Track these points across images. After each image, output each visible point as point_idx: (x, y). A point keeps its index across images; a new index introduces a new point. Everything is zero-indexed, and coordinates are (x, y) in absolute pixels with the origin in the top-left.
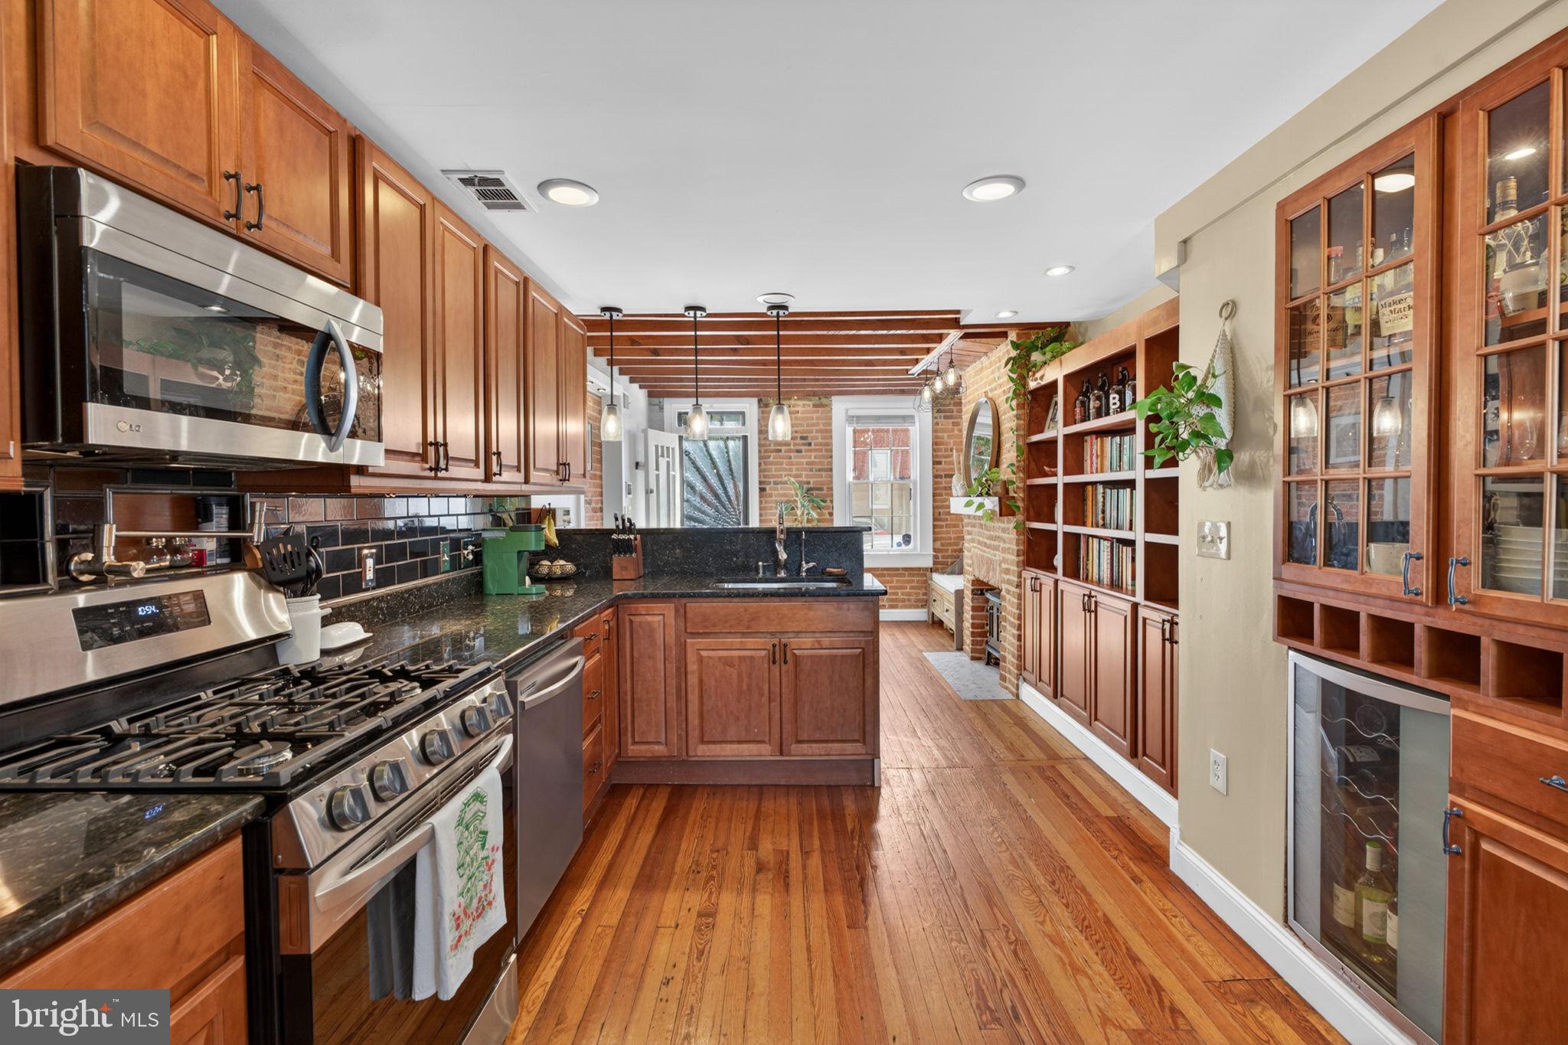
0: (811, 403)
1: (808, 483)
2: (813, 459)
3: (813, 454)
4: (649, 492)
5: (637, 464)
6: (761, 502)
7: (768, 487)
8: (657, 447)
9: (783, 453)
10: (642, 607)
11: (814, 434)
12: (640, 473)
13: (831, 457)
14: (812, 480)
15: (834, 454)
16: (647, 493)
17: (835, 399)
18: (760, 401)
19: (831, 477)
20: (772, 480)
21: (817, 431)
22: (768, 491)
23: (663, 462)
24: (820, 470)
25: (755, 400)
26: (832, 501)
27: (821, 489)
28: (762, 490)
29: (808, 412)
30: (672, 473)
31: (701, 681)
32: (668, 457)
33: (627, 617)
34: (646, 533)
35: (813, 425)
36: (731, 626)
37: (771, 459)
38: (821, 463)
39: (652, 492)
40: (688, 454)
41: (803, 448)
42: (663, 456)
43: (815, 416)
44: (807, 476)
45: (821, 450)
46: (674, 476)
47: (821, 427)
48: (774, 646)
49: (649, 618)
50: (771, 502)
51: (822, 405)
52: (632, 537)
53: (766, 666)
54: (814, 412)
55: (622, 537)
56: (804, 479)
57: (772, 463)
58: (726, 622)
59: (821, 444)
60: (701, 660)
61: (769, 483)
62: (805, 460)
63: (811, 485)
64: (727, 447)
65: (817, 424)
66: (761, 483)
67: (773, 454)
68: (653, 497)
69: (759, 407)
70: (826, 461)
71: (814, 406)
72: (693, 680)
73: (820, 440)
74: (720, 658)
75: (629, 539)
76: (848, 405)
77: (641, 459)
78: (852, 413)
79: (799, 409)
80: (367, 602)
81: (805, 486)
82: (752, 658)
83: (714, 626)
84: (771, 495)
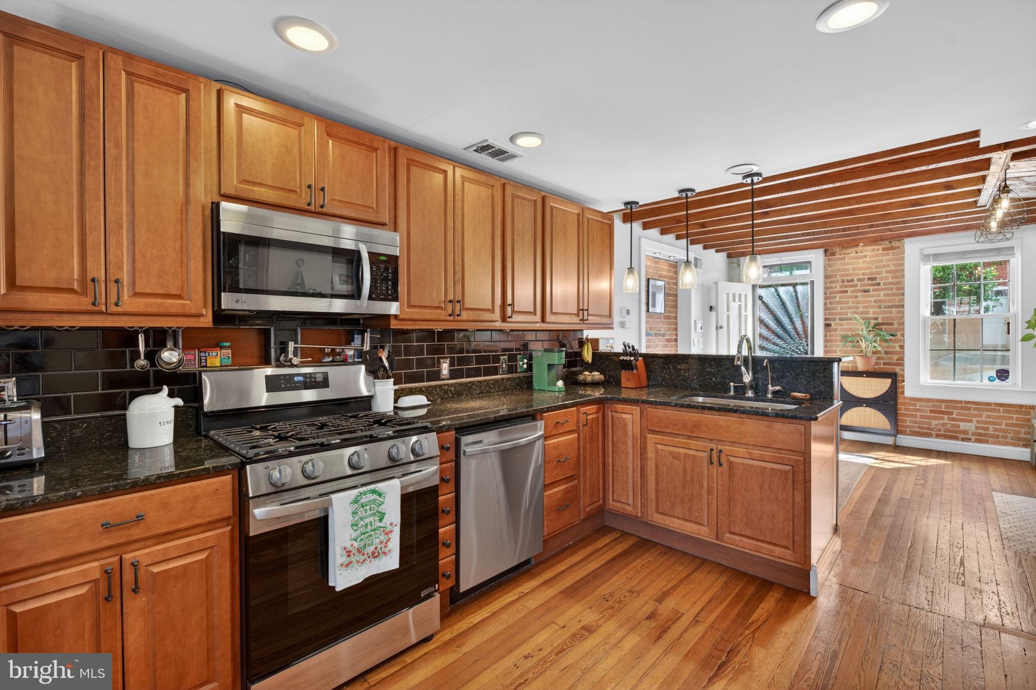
0: (880, 248)
1: (876, 319)
2: (882, 297)
3: (882, 293)
4: (719, 328)
5: (711, 308)
6: (826, 336)
7: (833, 323)
8: (728, 294)
9: (849, 294)
10: (619, 407)
11: (884, 275)
12: (713, 314)
13: (903, 294)
14: (880, 316)
15: (907, 291)
16: (717, 328)
17: (907, 241)
18: (826, 251)
19: (903, 313)
20: (837, 317)
21: (887, 272)
22: (833, 326)
23: (734, 306)
24: (889, 307)
25: (821, 251)
26: (903, 335)
27: (891, 324)
28: (827, 325)
29: (877, 256)
30: (743, 313)
31: (657, 466)
32: (740, 301)
33: (610, 413)
34: (646, 356)
35: (884, 266)
36: (679, 429)
37: (837, 299)
38: (889, 301)
39: (721, 327)
40: (761, 298)
41: (871, 288)
42: (734, 301)
43: (885, 258)
44: (874, 313)
45: (891, 289)
46: (746, 316)
47: (893, 268)
48: (712, 450)
49: (624, 416)
50: (836, 335)
51: (892, 248)
52: (632, 358)
53: (705, 465)
54: (882, 255)
55: (625, 358)
56: (871, 315)
57: (839, 303)
58: (674, 425)
59: (891, 283)
60: (657, 451)
61: (835, 319)
62: (873, 299)
63: (880, 321)
64: (795, 291)
65: (889, 266)
66: (826, 319)
67: (838, 295)
68: (723, 332)
69: (826, 256)
70: (897, 298)
71: (884, 249)
72: (651, 465)
73: (890, 280)
74: (670, 452)
75: (630, 360)
76: (922, 245)
77: (713, 304)
78: (926, 252)
79: (868, 254)
80: (441, 386)
81: (873, 322)
82: (694, 457)
83: (667, 427)
84: (836, 330)
